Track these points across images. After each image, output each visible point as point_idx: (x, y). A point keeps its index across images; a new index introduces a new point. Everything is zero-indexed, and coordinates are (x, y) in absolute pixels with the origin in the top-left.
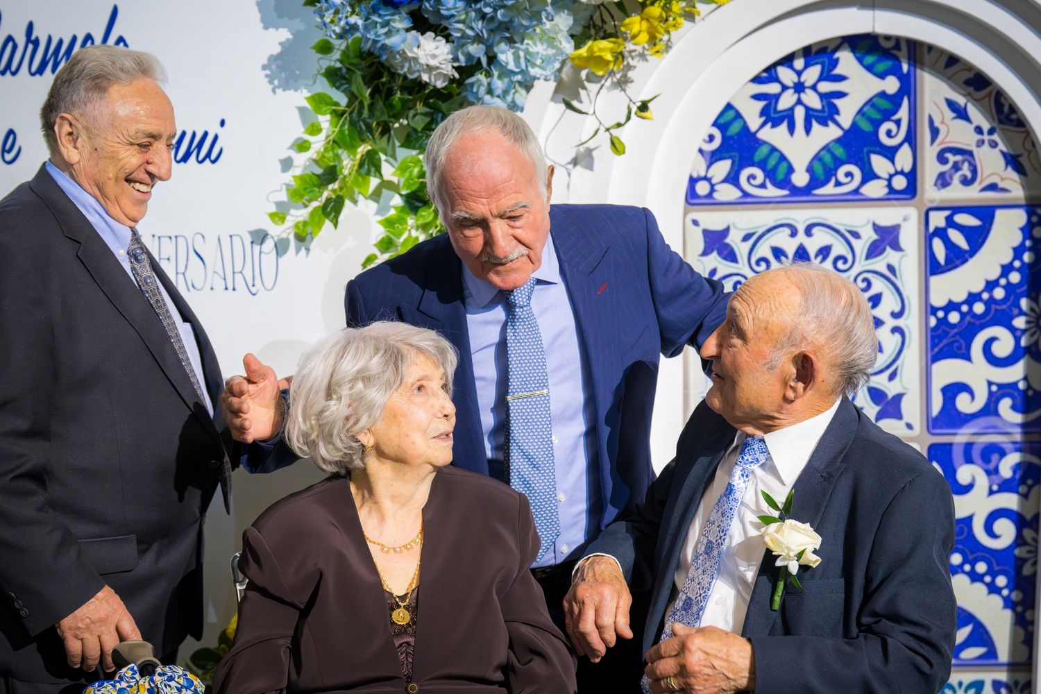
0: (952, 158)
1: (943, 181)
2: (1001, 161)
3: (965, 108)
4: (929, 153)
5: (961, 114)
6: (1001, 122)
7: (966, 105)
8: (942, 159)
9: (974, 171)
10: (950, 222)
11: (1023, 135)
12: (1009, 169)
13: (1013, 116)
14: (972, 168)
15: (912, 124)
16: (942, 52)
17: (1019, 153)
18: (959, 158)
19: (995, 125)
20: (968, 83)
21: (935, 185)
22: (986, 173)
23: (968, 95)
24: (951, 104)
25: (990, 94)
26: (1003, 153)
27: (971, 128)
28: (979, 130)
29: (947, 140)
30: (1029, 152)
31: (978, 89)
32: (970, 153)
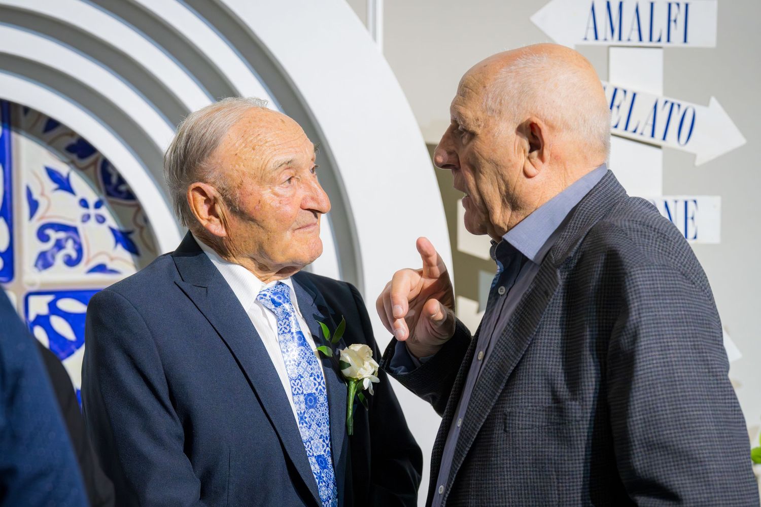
0: (54, 235)
1: (44, 261)
2: (111, 239)
3: (68, 179)
4: (28, 228)
5: (64, 185)
6: (109, 194)
7: (68, 175)
8: (42, 236)
9: (80, 251)
10: (53, 308)
11: (132, 210)
12: (120, 247)
13: (123, 188)
14: (76, 246)
15: (8, 196)
16: (40, 115)
17: (130, 228)
18: (61, 235)
19: (103, 197)
20: (71, 149)
21: (36, 265)
22: (93, 252)
23: (71, 163)
24: (53, 175)
25: (94, 163)
26: (113, 231)
27: (75, 200)
28: (84, 203)
29: (49, 214)
30: (142, 228)
31: (82, 156)
32: (74, 230)
